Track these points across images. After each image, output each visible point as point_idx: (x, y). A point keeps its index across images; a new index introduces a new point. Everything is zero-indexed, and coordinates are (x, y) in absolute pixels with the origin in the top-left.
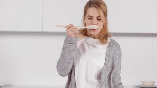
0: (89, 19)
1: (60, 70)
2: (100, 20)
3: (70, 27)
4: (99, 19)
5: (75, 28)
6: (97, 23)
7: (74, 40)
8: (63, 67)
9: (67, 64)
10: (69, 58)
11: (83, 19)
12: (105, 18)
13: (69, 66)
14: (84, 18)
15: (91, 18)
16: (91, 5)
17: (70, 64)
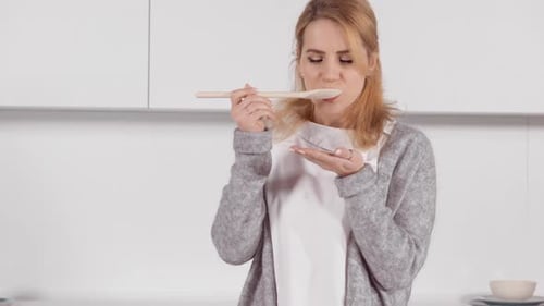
0: (312, 61)
1: (223, 245)
2: (350, 62)
3: (243, 97)
4: (345, 59)
5: (261, 100)
6: (341, 76)
7: (257, 142)
8: (230, 235)
9: (239, 223)
10: (244, 203)
11: (295, 63)
12: (369, 55)
13: (250, 230)
14: (299, 59)
15: (318, 58)
16: (319, 13)
17: (253, 222)
